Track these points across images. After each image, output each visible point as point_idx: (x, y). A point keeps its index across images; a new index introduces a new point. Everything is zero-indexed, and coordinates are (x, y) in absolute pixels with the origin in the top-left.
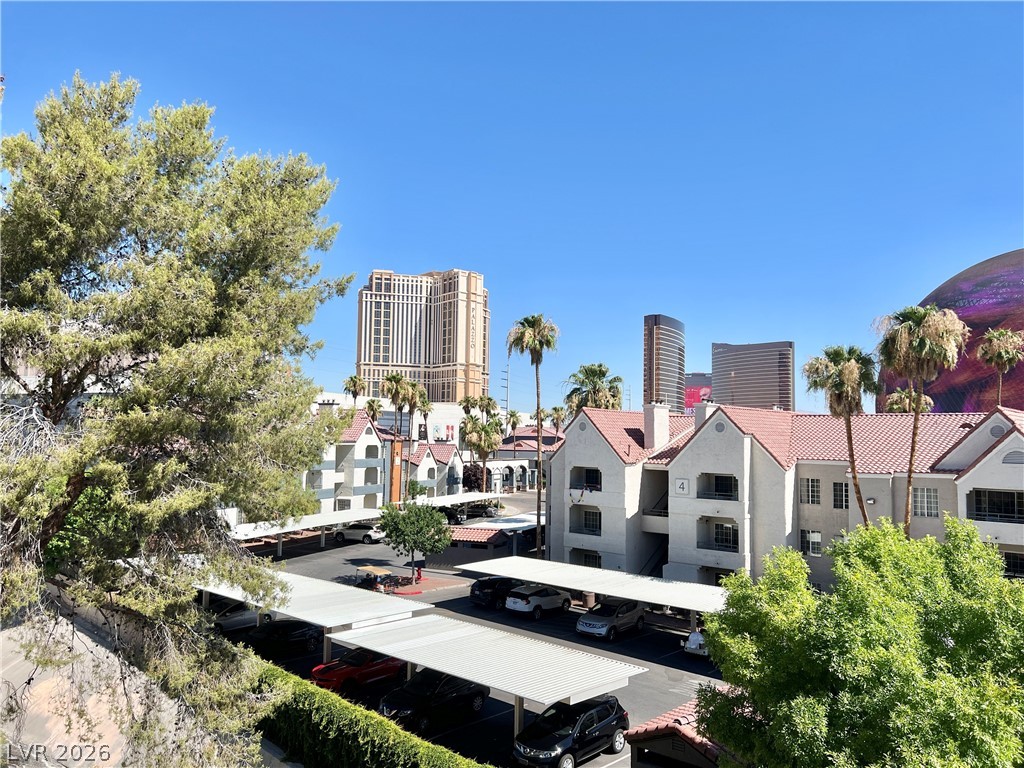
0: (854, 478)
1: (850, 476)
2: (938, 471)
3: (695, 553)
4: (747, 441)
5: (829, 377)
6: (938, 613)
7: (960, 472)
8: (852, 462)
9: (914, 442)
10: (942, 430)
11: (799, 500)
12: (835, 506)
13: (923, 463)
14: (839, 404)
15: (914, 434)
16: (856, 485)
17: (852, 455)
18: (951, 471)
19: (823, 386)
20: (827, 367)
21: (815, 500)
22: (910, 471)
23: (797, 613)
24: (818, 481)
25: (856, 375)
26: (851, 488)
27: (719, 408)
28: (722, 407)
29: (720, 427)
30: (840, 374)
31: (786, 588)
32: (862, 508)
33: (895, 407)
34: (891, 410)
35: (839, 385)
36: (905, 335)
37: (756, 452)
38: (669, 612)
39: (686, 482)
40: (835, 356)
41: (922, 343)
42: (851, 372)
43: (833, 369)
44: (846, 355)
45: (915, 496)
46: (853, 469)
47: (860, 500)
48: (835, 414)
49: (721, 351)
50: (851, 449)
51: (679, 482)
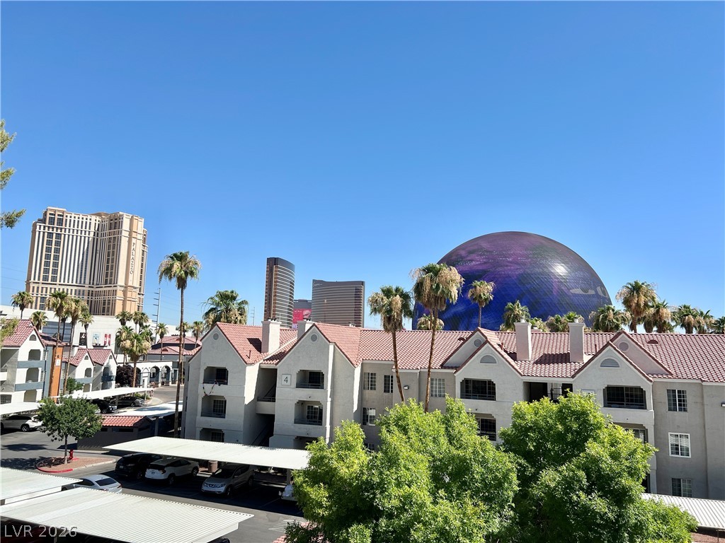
0: (397, 372)
1: (394, 371)
2: (445, 368)
3: (292, 427)
4: (331, 347)
5: (383, 306)
6: (440, 460)
7: (457, 368)
8: (396, 362)
9: (432, 349)
10: (448, 341)
11: (363, 387)
12: (385, 391)
13: (437, 363)
14: (389, 324)
15: (432, 344)
16: (398, 377)
17: (395, 357)
18: (452, 368)
19: (380, 311)
20: (382, 299)
21: (373, 387)
22: (429, 368)
23: (355, 466)
24: (375, 374)
25: (399, 305)
26: (395, 379)
27: (314, 325)
28: (316, 323)
29: (314, 338)
30: (390, 304)
31: (349, 450)
32: (401, 392)
33: (423, 326)
34: (420, 328)
35: (389, 311)
36: (428, 281)
37: (337, 355)
38: (272, 471)
39: (289, 377)
40: (387, 292)
41: (438, 286)
42: (397, 303)
43: (386, 301)
44: (394, 292)
45: (432, 384)
46: (396, 366)
47: (400, 387)
48: (387, 330)
49: (319, 286)
50: (395, 354)
51: (284, 377)
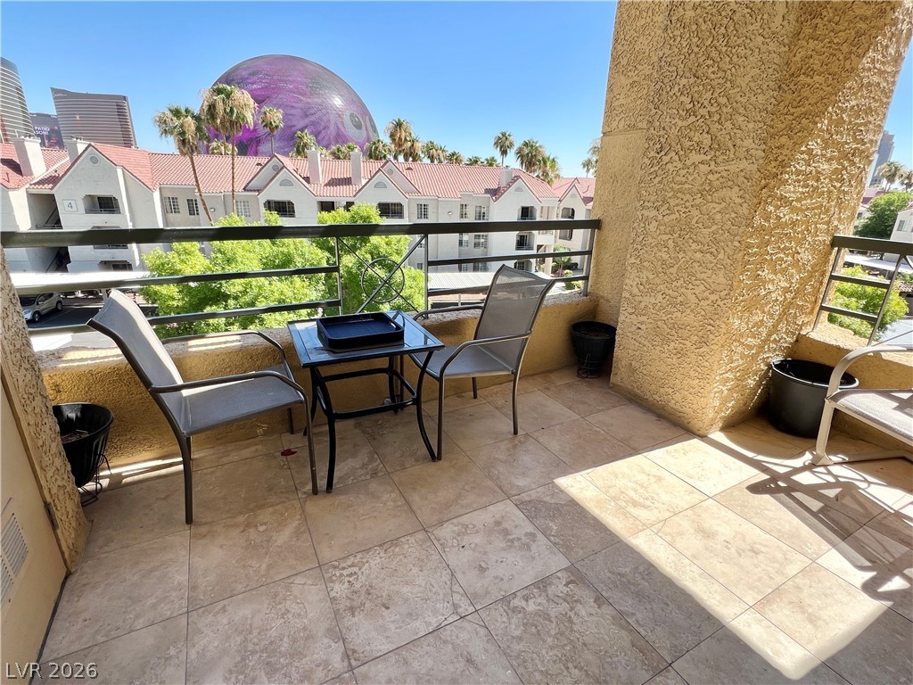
0: (201, 195)
1: (198, 194)
2: (248, 191)
3: (93, 253)
4: (119, 171)
5: (175, 128)
7: (259, 191)
8: (198, 185)
9: (233, 173)
10: (248, 166)
11: (165, 212)
12: (190, 214)
13: (239, 187)
14: (184, 147)
15: (233, 168)
16: (202, 200)
17: (197, 181)
18: (254, 191)
19: (172, 133)
20: (172, 120)
21: (176, 211)
22: (233, 191)
24: (176, 198)
25: (193, 128)
26: (199, 202)
27: (90, 145)
28: (93, 144)
29: (94, 160)
30: (182, 126)
32: (208, 214)
33: (215, 151)
34: (213, 153)
35: (183, 134)
36: (221, 104)
37: (128, 179)
38: (80, 295)
39: (73, 203)
40: (177, 113)
41: (232, 109)
42: (189, 126)
43: (177, 122)
44: (184, 113)
45: (237, 206)
46: (199, 190)
47: (206, 209)
48: (183, 153)
49: (61, 96)
50: (196, 178)
51: (67, 203)
